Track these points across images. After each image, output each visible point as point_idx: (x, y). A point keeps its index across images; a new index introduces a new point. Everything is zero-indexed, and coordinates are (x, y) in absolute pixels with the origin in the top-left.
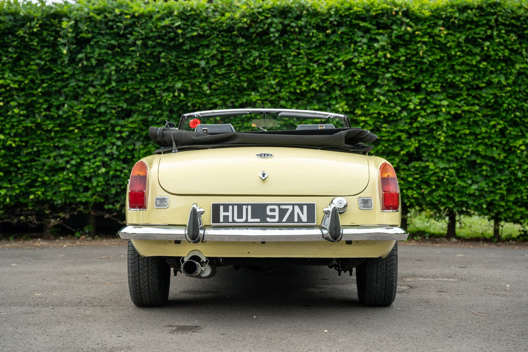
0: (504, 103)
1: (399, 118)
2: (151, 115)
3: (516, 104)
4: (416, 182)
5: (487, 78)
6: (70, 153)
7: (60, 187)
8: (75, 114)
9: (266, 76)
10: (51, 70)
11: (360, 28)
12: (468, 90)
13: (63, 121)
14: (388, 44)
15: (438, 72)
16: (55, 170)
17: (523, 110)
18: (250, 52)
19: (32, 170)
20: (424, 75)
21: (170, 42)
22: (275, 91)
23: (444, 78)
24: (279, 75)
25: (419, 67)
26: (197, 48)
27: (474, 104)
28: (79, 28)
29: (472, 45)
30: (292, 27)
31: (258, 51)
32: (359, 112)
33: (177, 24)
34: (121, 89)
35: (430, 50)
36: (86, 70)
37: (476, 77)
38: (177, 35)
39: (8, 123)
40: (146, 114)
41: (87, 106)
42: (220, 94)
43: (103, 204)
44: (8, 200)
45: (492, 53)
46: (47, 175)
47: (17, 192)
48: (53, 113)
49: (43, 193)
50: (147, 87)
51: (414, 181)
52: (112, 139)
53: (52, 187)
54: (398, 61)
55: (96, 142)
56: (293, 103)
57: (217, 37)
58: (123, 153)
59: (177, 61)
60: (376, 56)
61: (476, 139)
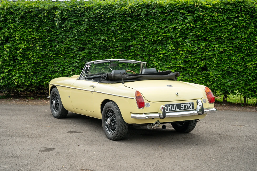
0: (244, 46)
1: (197, 52)
2: (92, 50)
3: (249, 47)
4: (204, 80)
5: (236, 35)
6: (59, 65)
8: (61, 50)
9: (139, 34)
10: (52, 31)
12: (227, 40)
13: (57, 52)
14: (192, 20)
15: (214, 32)
16: (54, 72)
17: (253, 50)
18: (133, 24)
19: (45, 72)
20: (208, 33)
21: (99, 19)
22: (143, 40)
23: (217, 35)
24: (145, 33)
25: (205, 30)
26: (111, 22)
27: (230, 46)
28: (63, 14)
30: (151, 13)
31: (136, 23)
32: (179, 49)
33: (101, 12)
34: (79, 39)
35: (211, 23)
36: (66, 31)
37: (231, 34)
38: (102, 17)
39: (35, 53)
40: (90, 49)
41: (66, 46)
42: (119, 42)
44: (35, 84)
45: (238, 24)
47: (39, 81)
48: (53, 49)
50: (90, 38)
51: (203, 79)
52: (76, 60)
54: (196, 27)
55: (70, 61)
56: (151, 45)
57: (118, 17)
59: (102, 28)
60: (187, 25)
61: (231, 62)
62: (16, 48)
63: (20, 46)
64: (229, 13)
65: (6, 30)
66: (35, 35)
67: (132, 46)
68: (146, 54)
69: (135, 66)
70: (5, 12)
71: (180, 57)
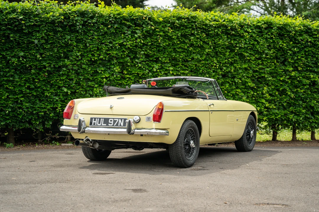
0: (200, 69)
1: (147, 76)
2: (2, 71)
3: (206, 70)
5: (192, 56)
9: (74, 51)
14: (141, 35)
15: (167, 52)
18: (65, 36)
20: (160, 53)
22: (79, 59)
23: (171, 55)
24: (81, 50)
25: (158, 49)
26: (32, 32)
29: (184, 38)
31: (69, 35)
33: (20, 18)
35: (164, 39)
37: (187, 55)
42: (47, 60)
45: (195, 43)
54: (147, 45)
56: (89, 66)
57: (45, 26)
59: (20, 40)
60: (136, 42)
69: (69, 93)
71: (126, 83)
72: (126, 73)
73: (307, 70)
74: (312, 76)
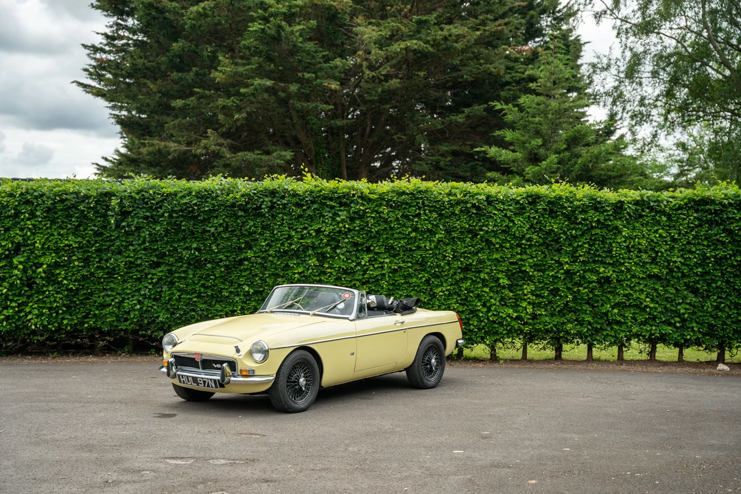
0: (428, 261)
1: (355, 271)
2: (175, 266)
3: (436, 262)
5: (417, 244)
6: (114, 294)
7: (107, 318)
8: (119, 266)
9: (259, 239)
10: (102, 234)
11: (327, 206)
12: (404, 251)
13: (110, 270)
14: (347, 217)
15: (383, 238)
16: (103, 306)
17: (443, 268)
18: (248, 222)
19: (86, 306)
20: (373, 240)
21: (189, 214)
22: (265, 250)
23: (387, 243)
24: (268, 238)
25: (369, 235)
26: (209, 219)
27: (408, 262)
28: (123, 204)
29: (406, 220)
30: (278, 205)
31: (253, 221)
32: (326, 265)
33: (194, 202)
34: (153, 248)
35: (377, 223)
36: (127, 234)
37: (410, 243)
38: (194, 210)
40: (171, 265)
41: (127, 259)
42: (224, 252)
43: (138, 330)
44: (69, 328)
45: (420, 226)
46: (98, 310)
47: (76, 322)
49: (94, 322)
50: (171, 246)
52: (145, 284)
53: (101, 318)
54: (354, 230)
55: (133, 286)
56: (278, 258)
57: (223, 211)
58: (153, 294)
59: (194, 228)
60: (338, 226)
61: (410, 286)
62: (34, 263)
63: (42, 259)
64: (405, 208)
65: (18, 232)
66: (72, 240)
67: (246, 259)
68: (269, 274)
69: (251, 293)
70: (16, 201)
71: (327, 279)
72: (327, 266)
73: (594, 262)
74: (602, 270)
